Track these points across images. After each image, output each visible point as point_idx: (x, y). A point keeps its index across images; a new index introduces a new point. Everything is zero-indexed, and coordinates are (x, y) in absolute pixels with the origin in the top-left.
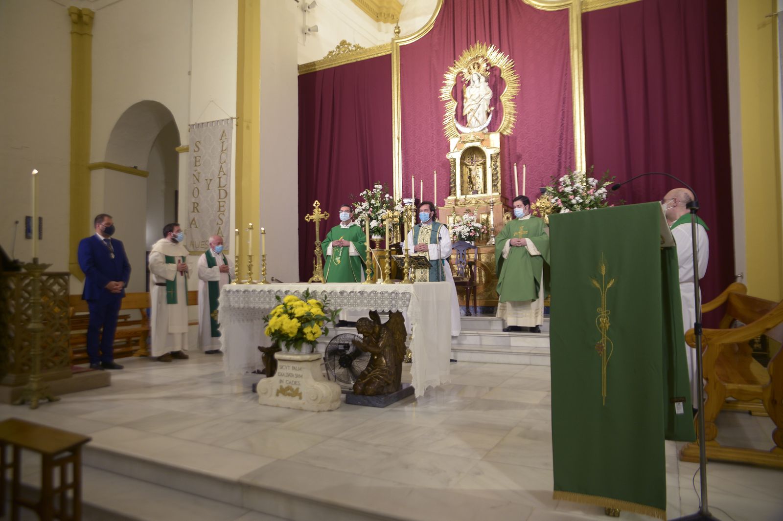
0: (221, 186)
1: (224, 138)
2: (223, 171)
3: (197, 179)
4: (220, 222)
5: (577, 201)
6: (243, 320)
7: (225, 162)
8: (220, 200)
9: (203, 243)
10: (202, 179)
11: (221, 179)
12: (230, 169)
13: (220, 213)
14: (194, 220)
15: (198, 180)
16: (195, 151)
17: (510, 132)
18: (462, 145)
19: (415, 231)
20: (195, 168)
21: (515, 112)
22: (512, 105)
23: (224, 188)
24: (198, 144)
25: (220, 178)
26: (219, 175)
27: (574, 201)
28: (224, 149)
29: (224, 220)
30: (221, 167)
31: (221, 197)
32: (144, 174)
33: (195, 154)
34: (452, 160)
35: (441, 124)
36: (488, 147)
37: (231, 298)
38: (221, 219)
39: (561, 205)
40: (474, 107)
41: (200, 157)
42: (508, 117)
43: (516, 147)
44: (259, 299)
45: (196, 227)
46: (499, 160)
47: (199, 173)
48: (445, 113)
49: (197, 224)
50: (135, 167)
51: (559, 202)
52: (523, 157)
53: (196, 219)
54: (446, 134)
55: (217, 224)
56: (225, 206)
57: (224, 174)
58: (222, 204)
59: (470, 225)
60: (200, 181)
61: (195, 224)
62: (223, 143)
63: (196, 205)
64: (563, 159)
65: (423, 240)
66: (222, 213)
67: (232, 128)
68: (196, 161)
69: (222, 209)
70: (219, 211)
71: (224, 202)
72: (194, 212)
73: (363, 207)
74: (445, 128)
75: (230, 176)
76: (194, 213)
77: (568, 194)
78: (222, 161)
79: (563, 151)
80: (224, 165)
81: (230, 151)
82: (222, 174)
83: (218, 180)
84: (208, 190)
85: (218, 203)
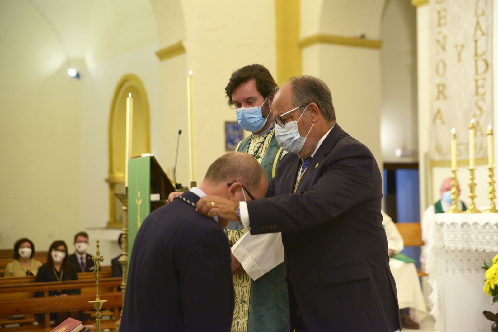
0: (479, 53)
2: (480, 29)
3: (442, 47)
4: (478, 112)
7: (483, 14)
8: (477, 77)
10: (450, 43)
11: (478, 43)
12: (492, 23)
13: (477, 98)
14: (439, 112)
15: (444, 49)
16: (438, 2)
20: (439, 29)
23: (483, 57)
25: (476, 41)
26: (474, 36)
29: (484, 109)
30: (478, 23)
31: (479, 72)
32: (375, 45)
33: (439, 7)
38: (479, 107)
41: (446, 10)
44: (484, 238)
45: (443, 123)
47: (445, 37)
49: (445, 118)
50: (363, 37)
53: (442, 110)
55: (474, 116)
56: (485, 87)
57: (483, 34)
58: (480, 83)
61: (441, 118)
63: (442, 88)
66: (482, 97)
68: (440, 18)
69: (481, 91)
70: (477, 93)
71: (484, 79)
72: (439, 98)
76: (439, 101)
78: (479, 13)
80: (482, 20)
82: (479, 34)
83: (474, 44)
84: (458, 62)
85: (474, 83)
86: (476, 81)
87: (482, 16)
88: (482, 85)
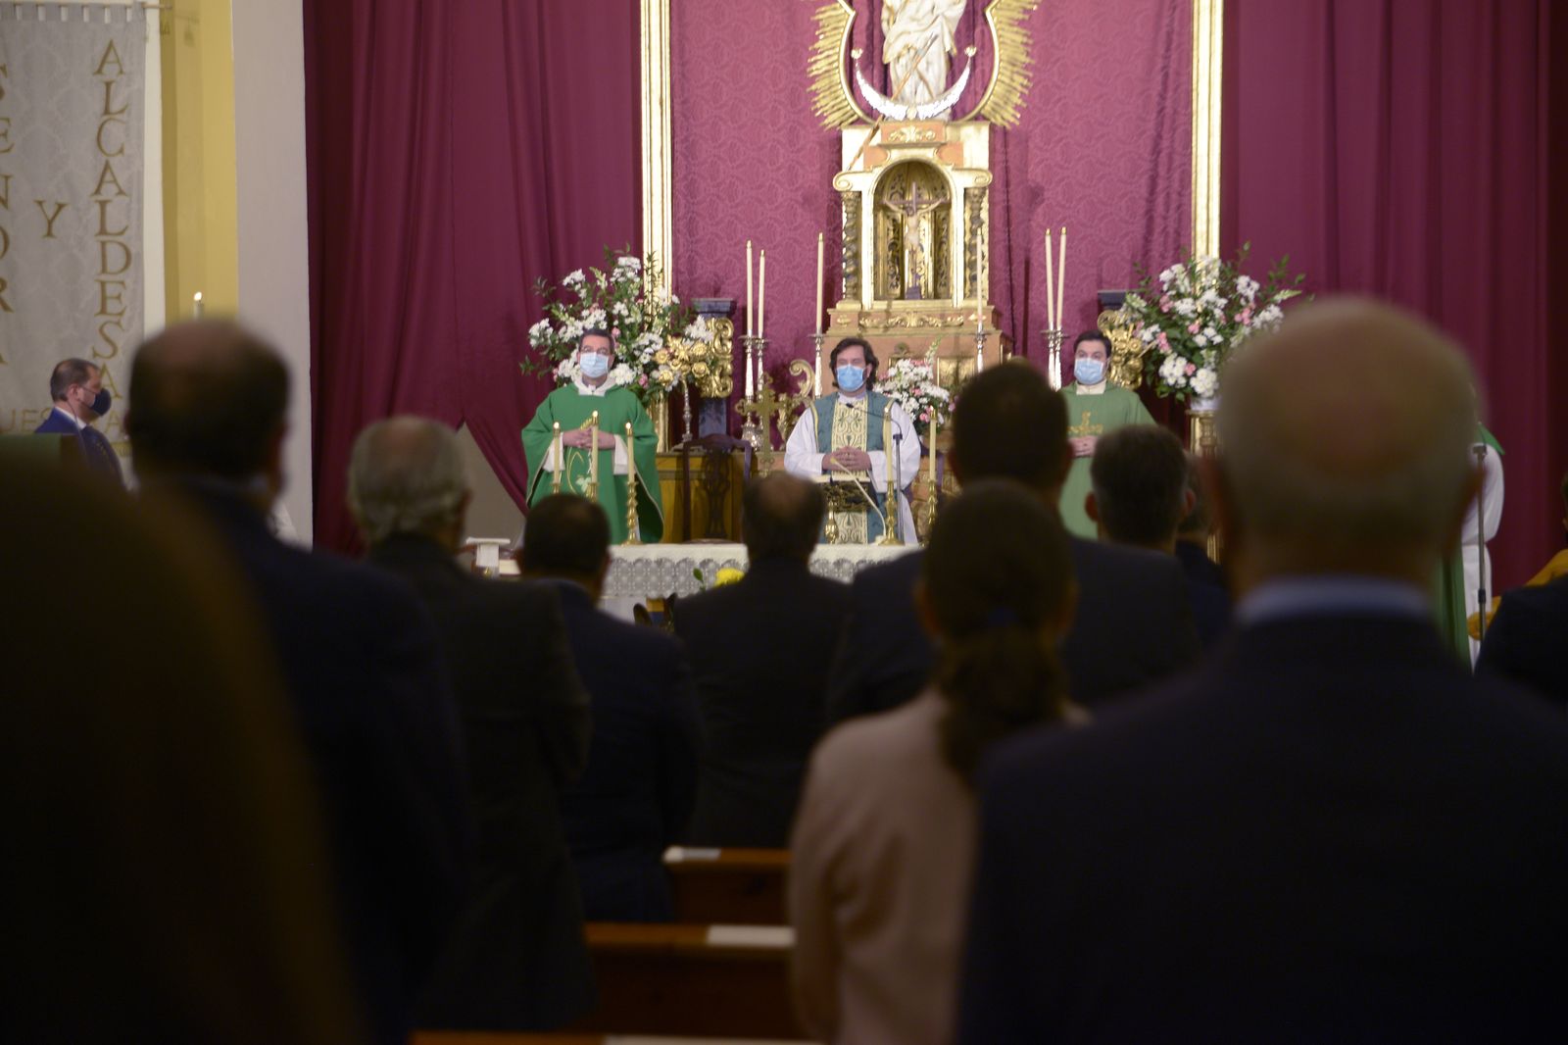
0: (109, 228)
1: (110, 71)
2: (115, 181)
4: (108, 350)
5: (1210, 342)
7: (121, 151)
8: (103, 277)
9: (29, 416)
10: (21, 197)
11: (109, 208)
12: (142, 175)
13: (102, 319)
15: (4, 202)
17: (1012, 120)
18: (880, 153)
19: (819, 415)
21: (1028, 60)
22: (1016, 37)
23: (120, 239)
25: (103, 204)
26: (98, 191)
27: (1200, 340)
28: (115, 107)
29: (120, 344)
30: (107, 167)
31: (109, 268)
34: (850, 195)
35: (804, 71)
36: (958, 168)
38: (108, 340)
39: (1165, 349)
40: (918, 40)
42: (1008, 73)
43: (1026, 165)
46: (985, 204)
47: (7, 178)
48: (816, 39)
51: (1162, 339)
52: (1046, 194)
54: (818, 105)
56: (122, 298)
57: (121, 192)
58: (111, 290)
59: (917, 392)
60: (11, 206)
62: (108, 85)
64: (1160, 209)
65: (849, 438)
66: (115, 319)
67: (145, 39)
69: (112, 306)
70: (103, 311)
71: (122, 283)
73: (589, 324)
74: (813, 87)
75: (140, 200)
77: (1183, 318)
78: (111, 146)
79: (1161, 184)
80: (116, 162)
81: (141, 118)
82: (109, 190)
83: (97, 208)
84: (46, 239)
85: (97, 287)
86: (103, 284)
87: (120, 156)
88: (116, 294)
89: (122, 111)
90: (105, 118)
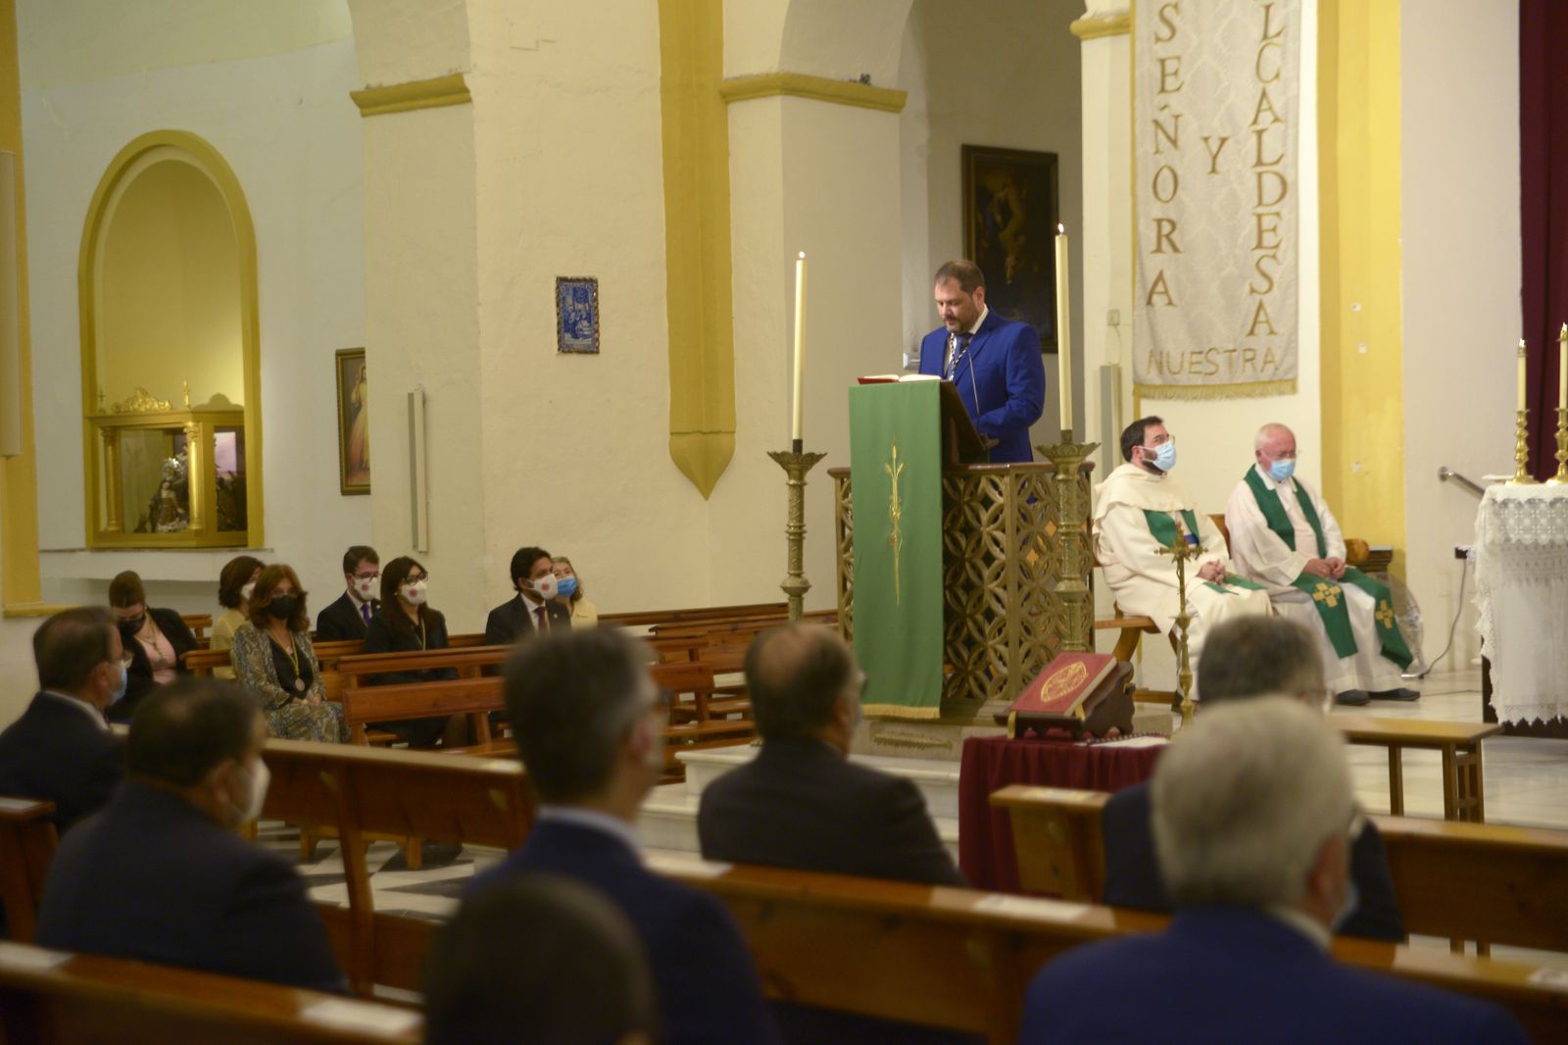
0: (1266, 158)
2: (1270, 108)
3: (1169, 137)
4: (1263, 285)
6: (1528, 580)
7: (1277, 76)
8: (1260, 210)
9: (1195, 358)
10: (1189, 135)
11: (1265, 137)
12: (1297, 97)
13: (1259, 253)
14: (1160, 277)
15: (1174, 142)
16: (1158, 39)
20: (1162, 99)
23: (1275, 168)
24: (1169, 13)
25: (1260, 133)
26: (1255, 122)
28: (1273, 30)
29: (1276, 278)
30: (1264, 94)
31: (1266, 199)
32: (890, 102)
33: (1161, 51)
37: (1511, 521)
38: (1264, 275)
41: (1178, 58)
45: (1170, 303)
47: (1177, 117)
49: (1173, 293)
50: (865, 79)
53: (1167, 276)
55: (1253, 291)
56: (1279, 231)
57: (1276, 120)
58: (1267, 223)
60: (1180, 143)
61: (1166, 292)
62: (1268, 8)
63: (1166, 228)
66: (1271, 252)
68: (1164, 75)
69: (1269, 239)
70: (1259, 246)
71: (1278, 214)
72: (1159, 250)
75: (1296, 125)
76: (1160, 256)
78: (1268, 72)
80: (1273, 89)
81: (1298, 39)
82: (1266, 118)
83: (1254, 139)
84: (1211, 175)
85: (1254, 220)
86: (1259, 217)
87: (1275, 82)
88: (1272, 227)
89: (1278, 34)
90: (1264, 43)
